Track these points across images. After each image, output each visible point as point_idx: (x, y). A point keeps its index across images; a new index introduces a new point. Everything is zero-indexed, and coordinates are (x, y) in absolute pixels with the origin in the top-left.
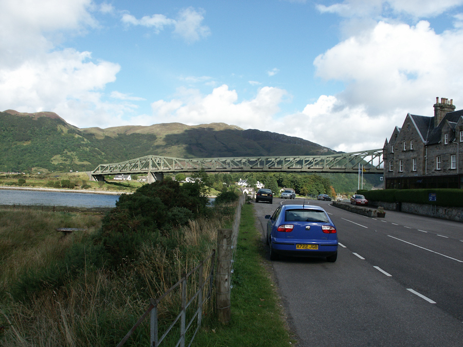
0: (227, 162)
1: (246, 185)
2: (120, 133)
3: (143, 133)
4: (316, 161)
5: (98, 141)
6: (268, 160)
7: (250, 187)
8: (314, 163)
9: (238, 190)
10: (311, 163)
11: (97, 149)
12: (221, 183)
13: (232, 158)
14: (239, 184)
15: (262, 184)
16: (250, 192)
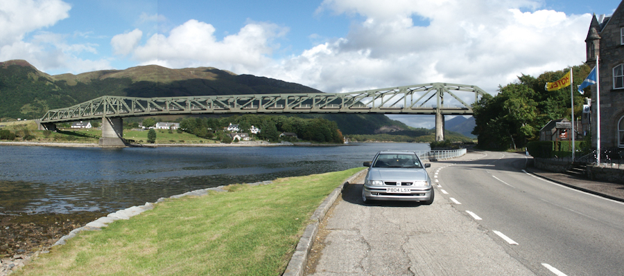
0: (208, 102)
1: (237, 130)
2: (93, 78)
3: (117, 77)
4: (329, 100)
5: (70, 88)
6: (266, 99)
7: (243, 132)
8: (327, 102)
9: (227, 137)
10: (322, 102)
11: (68, 96)
12: (205, 128)
13: (214, 97)
14: (229, 129)
15: (257, 129)
16: (243, 138)
